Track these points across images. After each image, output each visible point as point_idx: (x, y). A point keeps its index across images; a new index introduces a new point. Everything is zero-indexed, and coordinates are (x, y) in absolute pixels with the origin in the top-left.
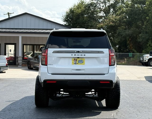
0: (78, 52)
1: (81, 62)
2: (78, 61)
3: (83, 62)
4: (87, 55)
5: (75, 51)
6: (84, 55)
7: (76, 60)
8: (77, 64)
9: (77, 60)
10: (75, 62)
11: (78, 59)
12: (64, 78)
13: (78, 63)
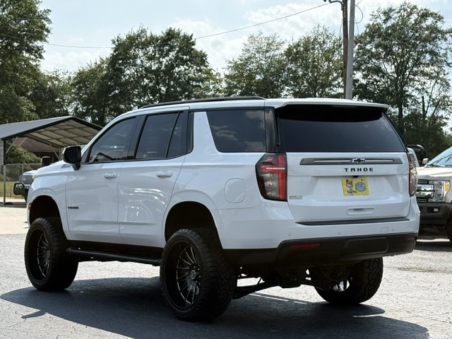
0: (359, 161)
1: (362, 188)
2: (356, 184)
3: (365, 189)
4: (378, 169)
5: (351, 159)
6: (370, 169)
7: (351, 183)
8: (354, 194)
9: (354, 184)
10: (348, 189)
11: (355, 181)
12: (339, 233)
13: (355, 190)
